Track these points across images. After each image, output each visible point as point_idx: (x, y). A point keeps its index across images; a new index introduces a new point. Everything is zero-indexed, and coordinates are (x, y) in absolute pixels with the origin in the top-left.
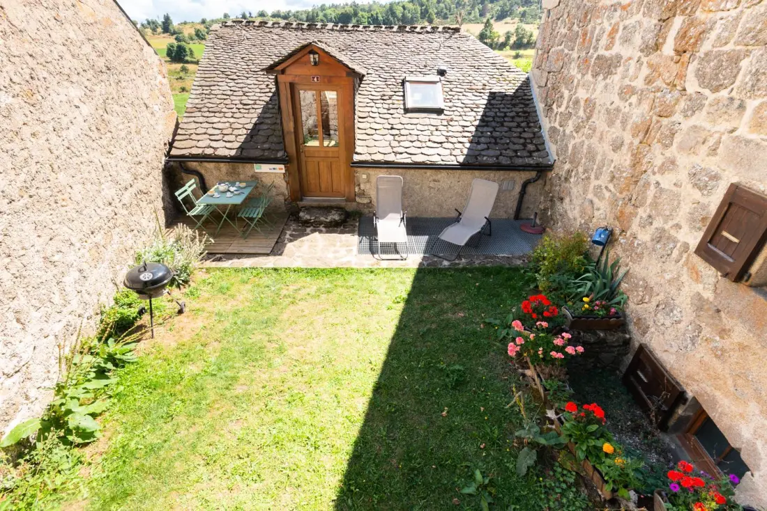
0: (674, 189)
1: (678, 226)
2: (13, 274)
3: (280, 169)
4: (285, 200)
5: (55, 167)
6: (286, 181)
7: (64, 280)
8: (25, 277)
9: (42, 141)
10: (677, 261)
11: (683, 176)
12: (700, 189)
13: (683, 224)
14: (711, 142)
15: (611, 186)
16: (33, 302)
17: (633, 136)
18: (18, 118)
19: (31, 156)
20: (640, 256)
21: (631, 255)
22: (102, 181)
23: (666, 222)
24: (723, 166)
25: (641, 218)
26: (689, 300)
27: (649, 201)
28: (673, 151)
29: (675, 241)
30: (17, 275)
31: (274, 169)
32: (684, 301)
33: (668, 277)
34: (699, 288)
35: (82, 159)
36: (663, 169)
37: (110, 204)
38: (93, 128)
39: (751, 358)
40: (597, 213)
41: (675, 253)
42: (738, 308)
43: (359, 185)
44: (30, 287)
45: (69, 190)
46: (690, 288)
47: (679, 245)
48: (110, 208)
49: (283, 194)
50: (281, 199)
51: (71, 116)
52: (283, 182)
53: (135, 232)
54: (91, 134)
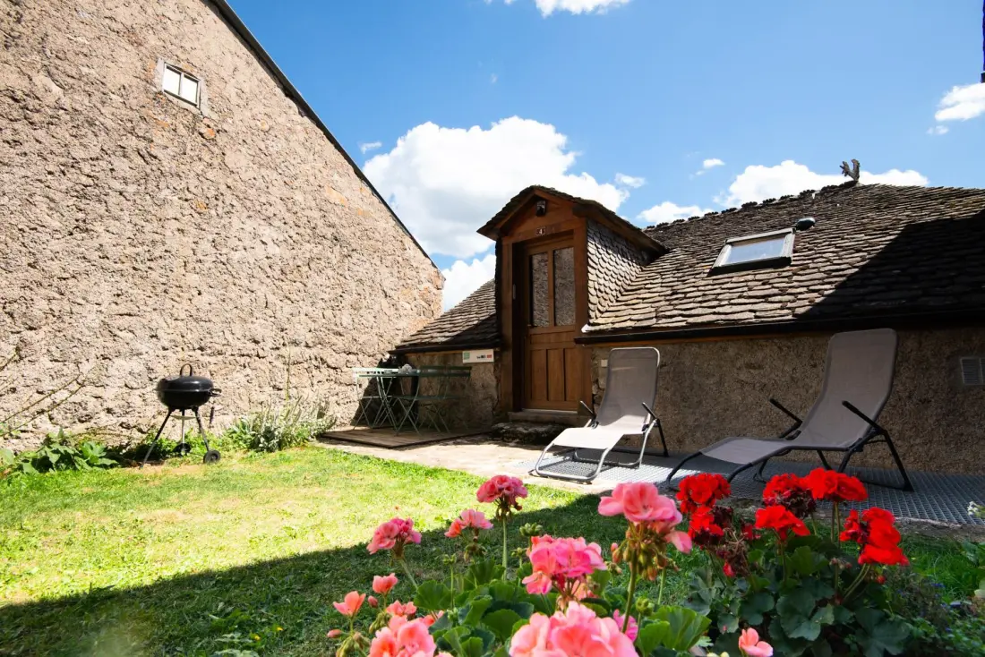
2: (51, 310)
3: (489, 356)
4: (494, 409)
5: (190, 266)
6: (496, 377)
7: (115, 360)
8: (62, 321)
9: (188, 240)
16: (53, 348)
18: (171, 212)
19: (164, 243)
22: (256, 314)
30: (57, 314)
31: (482, 357)
35: (237, 281)
37: (256, 342)
38: (277, 268)
43: (597, 381)
44: (62, 334)
45: (196, 293)
48: (251, 345)
49: (491, 398)
50: (489, 404)
51: (247, 243)
52: (493, 378)
53: (283, 393)
54: (268, 270)
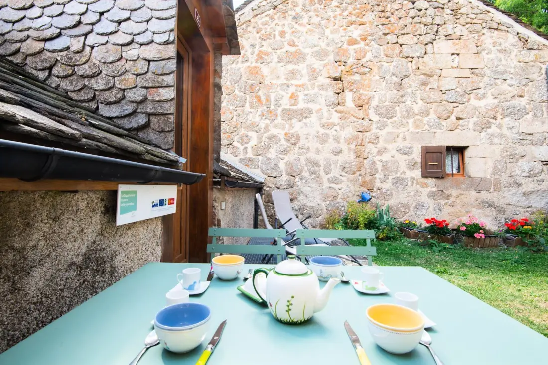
0: (392, 158)
1: (404, 173)
10: (413, 185)
11: (394, 152)
12: (406, 154)
13: (405, 170)
14: (401, 136)
15: (344, 173)
17: (348, 144)
20: (391, 195)
21: (384, 198)
23: (396, 173)
24: (412, 143)
25: (379, 178)
26: (427, 197)
27: (380, 169)
28: (381, 144)
29: (407, 179)
32: (425, 199)
33: (412, 194)
34: (429, 189)
36: (379, 152)
39: (462, 197)
40: (340, 192)
41: (409, 183)
42: (449, 185)
46: (425, 191)
47: (409, 179)
